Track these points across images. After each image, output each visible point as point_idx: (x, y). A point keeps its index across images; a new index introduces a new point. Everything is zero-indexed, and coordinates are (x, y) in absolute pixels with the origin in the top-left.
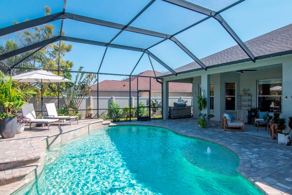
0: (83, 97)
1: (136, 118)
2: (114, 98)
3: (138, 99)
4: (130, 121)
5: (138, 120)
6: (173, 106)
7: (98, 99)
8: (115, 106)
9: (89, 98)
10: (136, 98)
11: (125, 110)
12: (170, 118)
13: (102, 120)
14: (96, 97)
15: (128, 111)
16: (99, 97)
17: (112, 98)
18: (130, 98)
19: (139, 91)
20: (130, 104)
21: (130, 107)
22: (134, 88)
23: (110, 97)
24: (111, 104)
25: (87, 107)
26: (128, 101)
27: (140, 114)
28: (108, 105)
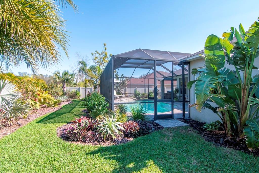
0: (123, 88)
1: (148, 99)
2: (137, 88)
3: (149, 89)
4: (145, 99)
5: (149, 99)
6: (167, 92)
7: (131, 89)
8: (138, 93)
9: (126, 89)
10: (148, 88)
11: (143, 94)
12: (165, 98)
13: (133, 98)
14: (130, 88)
15: (144, 95)
16: (132, 88)
17: (136, 89)
18: (145, 89)
19: (149, 85)
20: (145, 91)
21: (145, 92)
22: (147, 83)
23: (135, 88)
24: (136, 91)
25: (125, 92)
26: (144, 90)
27: (150, 97)
28: (135, 92)
